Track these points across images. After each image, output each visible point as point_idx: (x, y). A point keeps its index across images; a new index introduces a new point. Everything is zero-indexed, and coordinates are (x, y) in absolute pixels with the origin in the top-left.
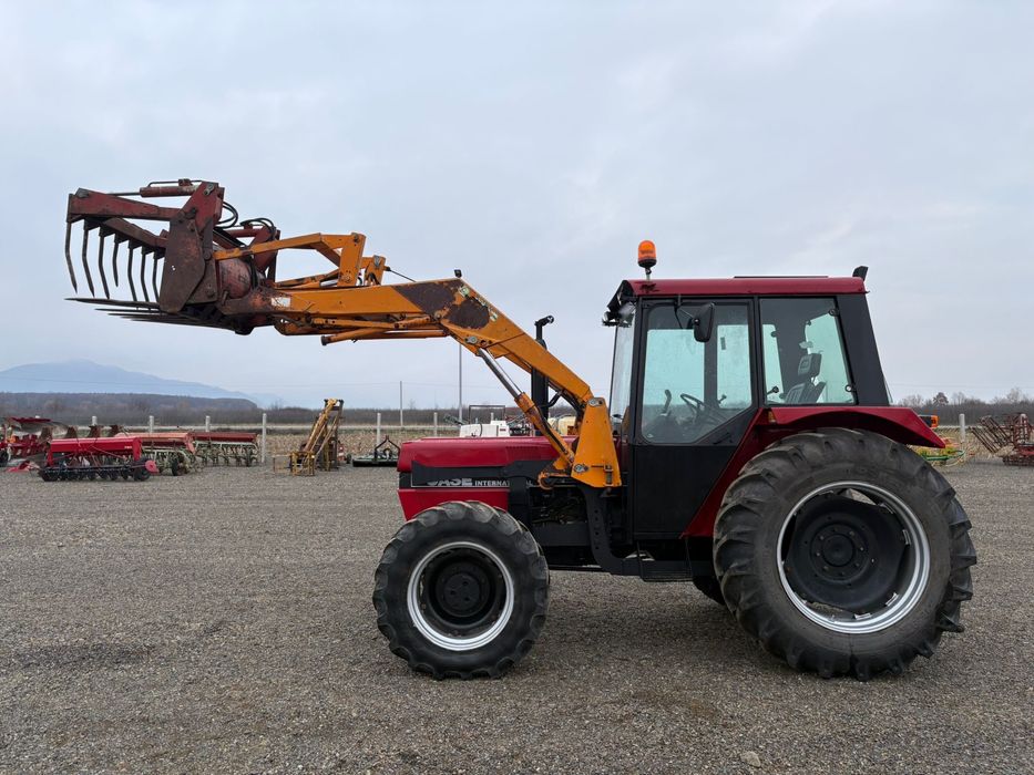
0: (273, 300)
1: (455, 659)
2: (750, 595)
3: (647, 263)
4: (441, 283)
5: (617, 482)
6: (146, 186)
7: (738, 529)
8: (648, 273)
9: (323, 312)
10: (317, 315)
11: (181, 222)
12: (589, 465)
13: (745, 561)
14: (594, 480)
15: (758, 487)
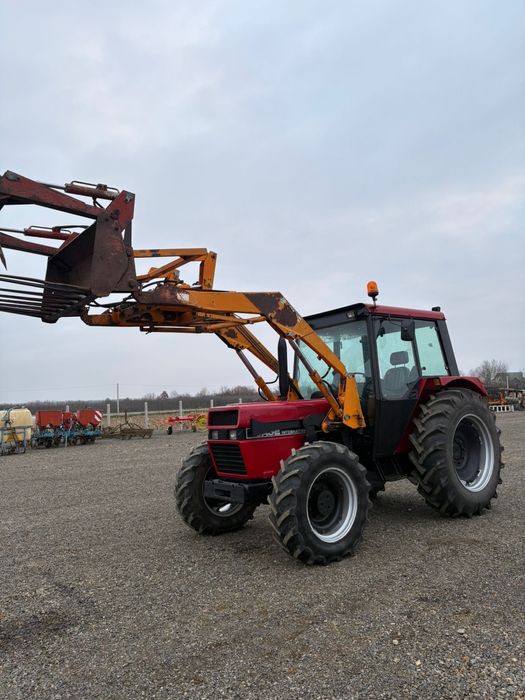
0: (178, 295)
1: (334, 548)
2: (446, 478)
3: (373, 294)
4: (271, 294)
5: (364, 425)
6: (69, 183)
7: (438, 443)
8: (374, 300)
9: (204, 308)
10: (201, 310)
11: (107, 220)
12: (351, 415)
13: (443, 461)
14: (352, 424)
15: (442, 419)
